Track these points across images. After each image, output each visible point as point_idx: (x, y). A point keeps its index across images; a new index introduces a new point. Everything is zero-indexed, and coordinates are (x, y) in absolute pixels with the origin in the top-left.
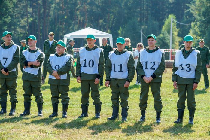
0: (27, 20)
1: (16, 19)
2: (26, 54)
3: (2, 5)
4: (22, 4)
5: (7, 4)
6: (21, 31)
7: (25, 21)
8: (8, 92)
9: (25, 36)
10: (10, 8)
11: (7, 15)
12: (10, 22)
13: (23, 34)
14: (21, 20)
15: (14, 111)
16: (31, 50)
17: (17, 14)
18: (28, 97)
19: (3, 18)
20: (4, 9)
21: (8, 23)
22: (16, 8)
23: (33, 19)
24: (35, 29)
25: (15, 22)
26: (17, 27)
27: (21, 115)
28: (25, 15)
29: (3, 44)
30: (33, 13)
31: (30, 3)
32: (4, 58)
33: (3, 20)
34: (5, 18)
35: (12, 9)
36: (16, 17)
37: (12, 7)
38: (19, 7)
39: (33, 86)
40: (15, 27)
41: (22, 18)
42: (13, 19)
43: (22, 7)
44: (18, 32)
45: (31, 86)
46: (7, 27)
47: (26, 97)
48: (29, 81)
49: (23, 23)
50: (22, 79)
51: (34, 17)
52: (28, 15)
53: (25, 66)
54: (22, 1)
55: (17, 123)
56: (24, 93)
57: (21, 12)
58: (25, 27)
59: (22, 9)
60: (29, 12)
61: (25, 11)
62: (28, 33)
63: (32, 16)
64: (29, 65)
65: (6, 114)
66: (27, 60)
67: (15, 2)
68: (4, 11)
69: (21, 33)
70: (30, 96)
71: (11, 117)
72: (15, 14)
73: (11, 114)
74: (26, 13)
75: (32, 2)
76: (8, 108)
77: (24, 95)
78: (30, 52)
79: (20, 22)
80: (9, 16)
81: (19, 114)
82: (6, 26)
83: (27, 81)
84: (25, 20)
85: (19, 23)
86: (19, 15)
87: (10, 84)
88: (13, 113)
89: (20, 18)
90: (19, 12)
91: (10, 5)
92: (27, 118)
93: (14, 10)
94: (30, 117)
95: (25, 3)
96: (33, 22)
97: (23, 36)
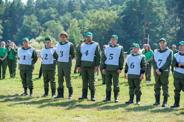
0: (176, 28)
1: (167, 28)
2: (177, 57)
3: (156, 17)
4: (171, 16)
5: (160, 16)
6: (170, 37)
7: (174, 30)
8: (161, 87)
9: (173, 41)
10: (162, 19)
11: (160, 25)
12: (161, 31)
13: (172, 40)
14: (171, 28)
15: (166, 103)
16: (182, 53)
17: (167, 24)
18: (178, 92)
19: (156, 27)
20: (157, 20)
21: (160, 31)
22: (167, 19)
23: (180, 28)
24: (182, 36)
25: (165, 31)
26: (167, 35)
27: (172, 107)
28: (174, 25)
29: (159, 48)
30: (180, 23)
31: (178, 14)
32: (159, 60)
33: (156, 29)
34: (158, 27)
35: (163, 20)
36: (166, 26)
37: (164, 18)
38: (169, 18)
39: (182, 83)
40: (166, 34)
41: (172, 27)
42: (164, 28)
43: (172, 18)
44: (168, 38)
45: (180, 83)
46: (159, 35)
47: (176, 92)
48: (179, 79)
49: (172, 31)
50: (173, 77)
51: (181, 26)
52: (177, 24)
53: (176, 67)
54: (172, 13)
55: (169, 113)
56: (175, 89)
57: (171, 22)
58: (173, 35)
59: (171, 20)
60: (177, 22)
61: (174, 21)
62: (176, 39)
63: (180, 26)
64: (179, 66)
65: (160, 105)
66: (178, 61)
67: (166, 14)
68: (157, 21)
69: (170, 39)
70: (180, 91)
71: (163, 108)
72: (166, 23)
73: (163, 106)
74: (175, 23)
75: (180, 14)
76: (161, 100)
77: (174, 90)
78: (180, 55)
79: (170, 30)
80: (161, 26)
81: (170, 106)
82: (158, 33)
83: (178, 79)
84: (174, 28)
85: (168, 31)
86: (169, 24)
87: (163, 81)
88: (165, 105)
89: (170, 27)
90: (169, 22)
91: (162, 17)
92: (177, 109)
93: (165, 20)
94: (179, 109)
95: (174, 14)
96: (181, 30)
97: (171, 42)
